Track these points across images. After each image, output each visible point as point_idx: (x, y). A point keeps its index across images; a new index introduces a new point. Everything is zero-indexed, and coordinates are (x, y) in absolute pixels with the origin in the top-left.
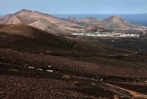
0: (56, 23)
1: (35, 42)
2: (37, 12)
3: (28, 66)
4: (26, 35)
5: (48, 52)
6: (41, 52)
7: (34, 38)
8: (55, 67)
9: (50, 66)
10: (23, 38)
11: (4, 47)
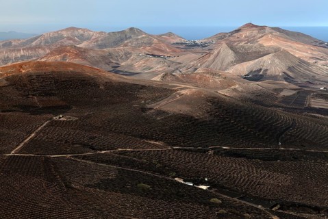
0: (311, 56)
1: (209, 129)
2: (278, 29)
3: (174, 177)
4: (198, 114)
5: (226, 149)
6: (212, 149)
7: (210, 121)
8: (214, 182)
9: (206, 179)
10: (191, 121)
11: (156, 138)
